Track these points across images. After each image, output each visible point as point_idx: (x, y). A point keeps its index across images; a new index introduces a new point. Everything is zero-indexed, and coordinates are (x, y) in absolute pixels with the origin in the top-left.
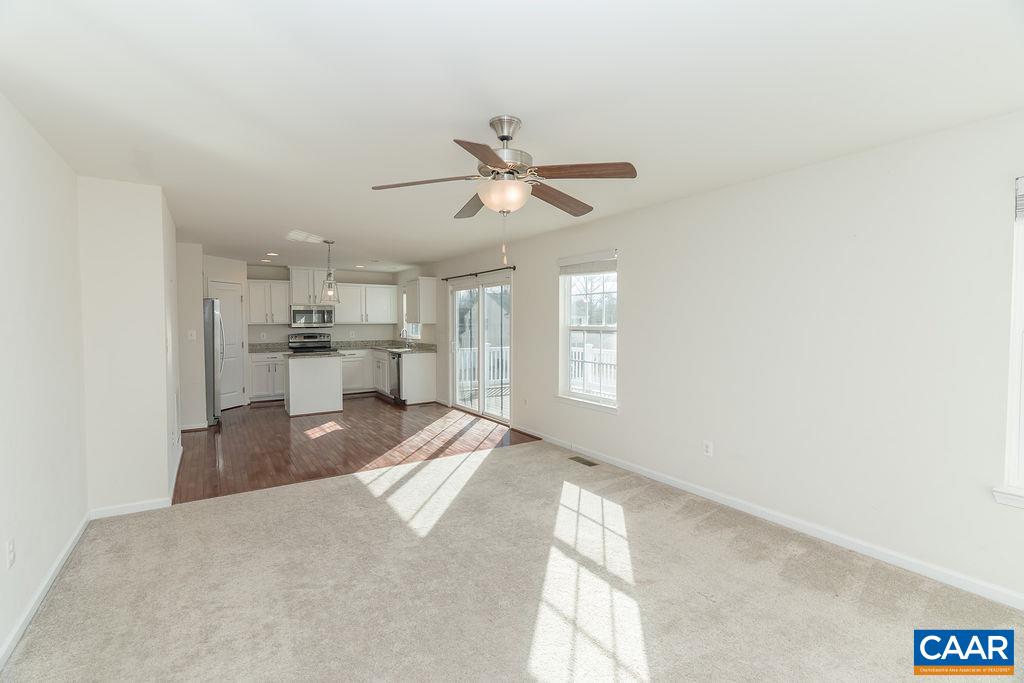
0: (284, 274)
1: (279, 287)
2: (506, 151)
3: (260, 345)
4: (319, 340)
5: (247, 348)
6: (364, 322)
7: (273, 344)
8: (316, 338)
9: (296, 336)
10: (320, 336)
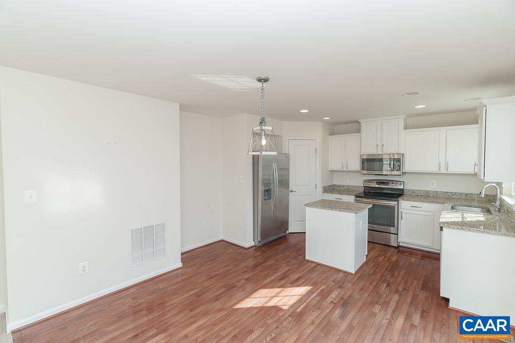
0: (355, 128)
4: (390, 186)
5: (320, 189)
6: (443, 171)
7: (353, 186)
8: (388, 184)
9: (370, 181)
10: (393, 182)
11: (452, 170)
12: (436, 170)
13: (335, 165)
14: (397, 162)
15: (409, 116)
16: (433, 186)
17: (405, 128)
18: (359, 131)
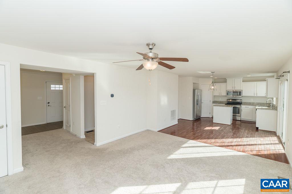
0: (225, 81)
1: (223, 85)
2: (151, 53)
3: (219, 101)
4: (237, 101)
5: (211, 102)
6: (255, 96)
7: (222, 101)
8: (236, 100)
9: (229, 99)
10: (238, 100)
11: (258, 95)
12: (253, 95)
13: (217, 94)
14: (240, 93)
15: (244, 77)
16: (252, 101)
17: (243, 82)
18: (226, 82)
